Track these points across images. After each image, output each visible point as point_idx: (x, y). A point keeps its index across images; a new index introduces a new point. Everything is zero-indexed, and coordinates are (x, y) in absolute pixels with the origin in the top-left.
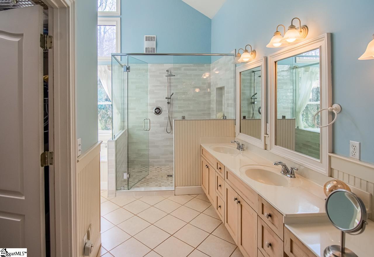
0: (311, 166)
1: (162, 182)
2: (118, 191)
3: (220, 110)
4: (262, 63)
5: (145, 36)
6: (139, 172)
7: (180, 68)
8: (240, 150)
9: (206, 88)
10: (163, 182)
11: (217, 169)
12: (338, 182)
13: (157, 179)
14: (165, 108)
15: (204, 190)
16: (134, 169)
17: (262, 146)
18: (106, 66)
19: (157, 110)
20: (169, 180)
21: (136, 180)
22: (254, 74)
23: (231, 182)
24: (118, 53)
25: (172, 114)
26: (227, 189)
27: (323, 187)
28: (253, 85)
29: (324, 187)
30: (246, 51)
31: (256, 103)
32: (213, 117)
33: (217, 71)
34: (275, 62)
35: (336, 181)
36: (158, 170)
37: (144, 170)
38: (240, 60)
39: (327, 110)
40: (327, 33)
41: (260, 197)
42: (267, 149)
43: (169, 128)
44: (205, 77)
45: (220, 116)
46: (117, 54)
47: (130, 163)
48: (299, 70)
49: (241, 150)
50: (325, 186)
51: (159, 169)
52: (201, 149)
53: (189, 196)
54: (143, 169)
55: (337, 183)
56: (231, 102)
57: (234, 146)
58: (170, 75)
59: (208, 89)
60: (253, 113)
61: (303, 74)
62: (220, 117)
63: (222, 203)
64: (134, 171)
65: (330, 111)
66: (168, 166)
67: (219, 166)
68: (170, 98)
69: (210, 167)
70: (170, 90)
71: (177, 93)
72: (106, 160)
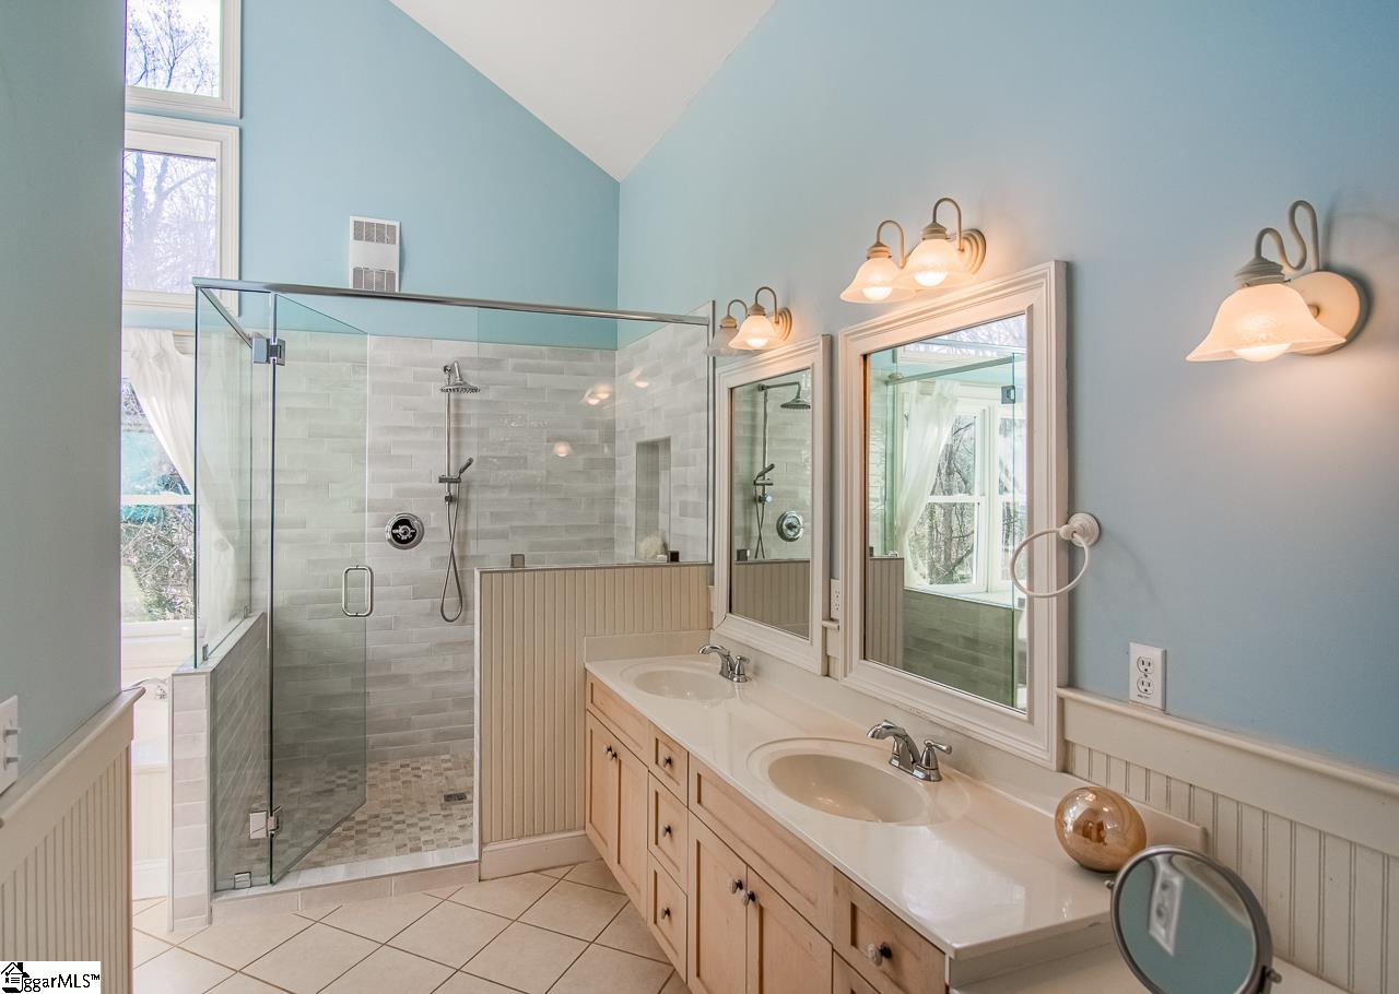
0: (993, 735)
1: (421, 829)
2: (223, 898)
3: (647, 527)
4: (817, 358)
5: (352, 219)
6: (319, 793)
7: (497, 361)
8: (732, 679)
9: (596, 442)
10: (429, 828)
11: (657, 762)
12: (1103, 794)
13: (402, 817)
14: (434, 519)
15: (596, 845)
16: (298, 782)
17: (816, 666)
18: (168, 339)
19: (401, 528)
20: (451, 815)
21: (308, 833)
22: (766, 395)
23: (714, 816)
24: (224, 277)
25: (463, 545)
26: (698, 844)
27: (1053, 816)
28: (760, 435)
29: (1057, 815)
30: (758, 310)
31: (769, 499)
32: (626, 553)
33: (644, 380)
34: (865, 357)
35: (1094, 792)
36: (403, 779)
37: (344, 781)
38: (735, 343)
39: (1054, 535)
40: (1056, 262)
41: (843, 881)
42: (831, 675)
43: (452, 599)
44: (593, 402)
45: (650, 549)
46: (221, 284)
47: (278, 758)
48: (903, 387)
49: (735, 679)
50: (1060, 812)
51: (408, 773)
52: (585, 683)
53: (537, 875)
54: (340, 777)
55: (1097, 799)
56: (695, 497)
57: (707, 664)
58: (458, 385)
59: (603, 447)
60: (760, 538)
61: (916, 401)
62: (653, 554)
63: (676, 895)
64: (297, 790)
65: (1066, 538)
66: (447, 757)
67: (664, 753)
68: (458, 481)
69: (624, 755)
70: (458, 445)
71: (484, 460)
72: (164, 760)
